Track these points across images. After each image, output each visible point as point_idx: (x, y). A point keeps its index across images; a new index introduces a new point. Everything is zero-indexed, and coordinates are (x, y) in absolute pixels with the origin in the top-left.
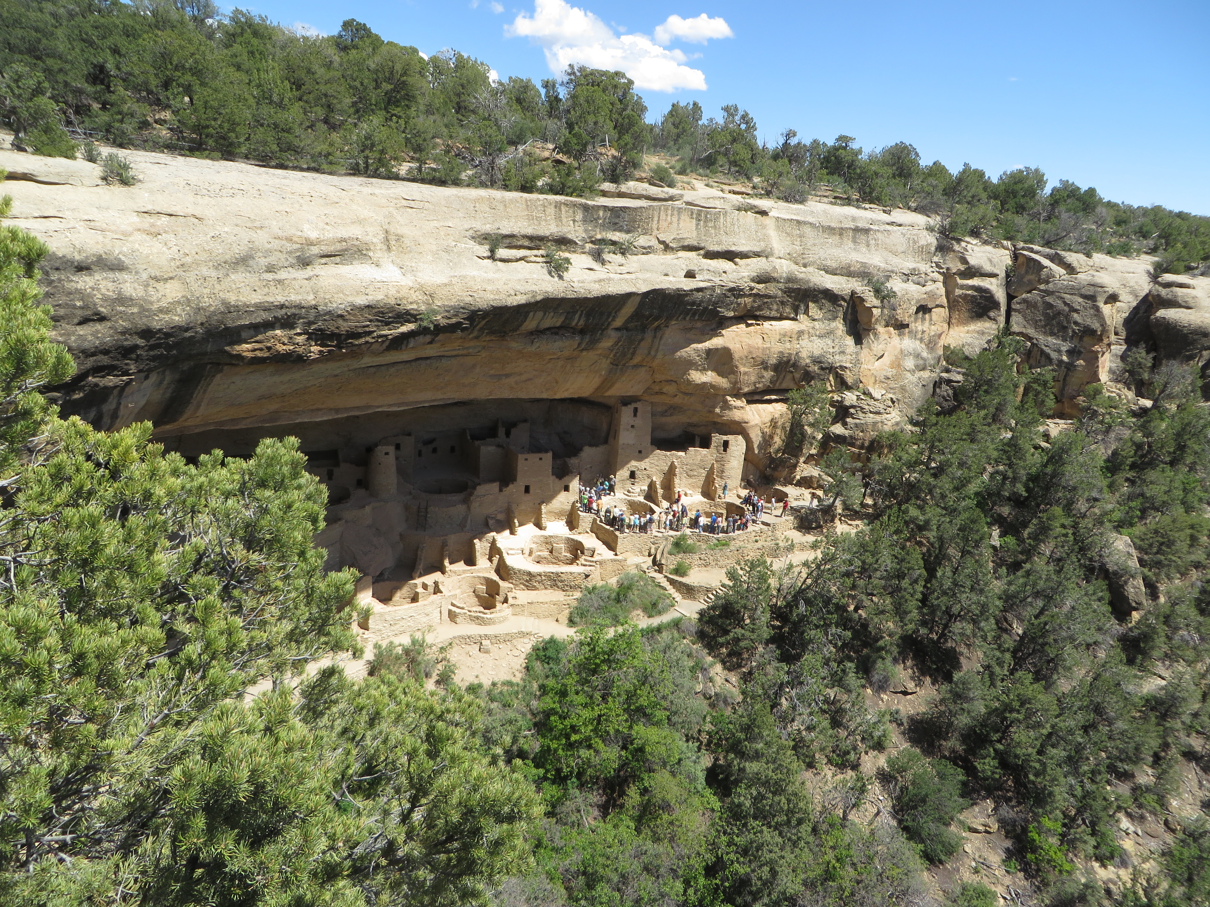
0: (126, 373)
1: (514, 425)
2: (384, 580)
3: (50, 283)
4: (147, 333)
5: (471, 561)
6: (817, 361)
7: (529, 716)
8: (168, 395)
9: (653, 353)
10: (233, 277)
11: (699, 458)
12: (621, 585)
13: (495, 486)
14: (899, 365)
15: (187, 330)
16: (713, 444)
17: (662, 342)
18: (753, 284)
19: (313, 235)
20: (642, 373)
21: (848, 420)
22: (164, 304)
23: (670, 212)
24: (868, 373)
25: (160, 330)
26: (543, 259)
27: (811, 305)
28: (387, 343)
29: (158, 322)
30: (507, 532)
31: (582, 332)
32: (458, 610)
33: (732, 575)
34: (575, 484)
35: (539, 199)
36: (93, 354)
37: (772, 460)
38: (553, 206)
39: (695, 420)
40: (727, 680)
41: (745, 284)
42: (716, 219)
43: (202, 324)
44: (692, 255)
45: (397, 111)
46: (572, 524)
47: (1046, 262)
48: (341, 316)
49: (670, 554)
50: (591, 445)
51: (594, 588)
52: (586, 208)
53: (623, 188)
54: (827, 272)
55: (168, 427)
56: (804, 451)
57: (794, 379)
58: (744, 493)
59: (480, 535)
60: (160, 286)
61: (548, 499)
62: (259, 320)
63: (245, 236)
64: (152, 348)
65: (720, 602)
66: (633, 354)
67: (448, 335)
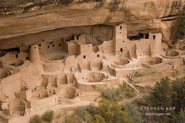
1: (80, 35)
9: (124, 6)
11: (145, 42)
13: (73, 56)
16: (150, 37)
20: (122, 14)
32: (61, 99)
34: (101, 54)
46: (101, 68)
49: (135, 76)
50: (106, 40)
51: (108, 89)
65: (153, 92)
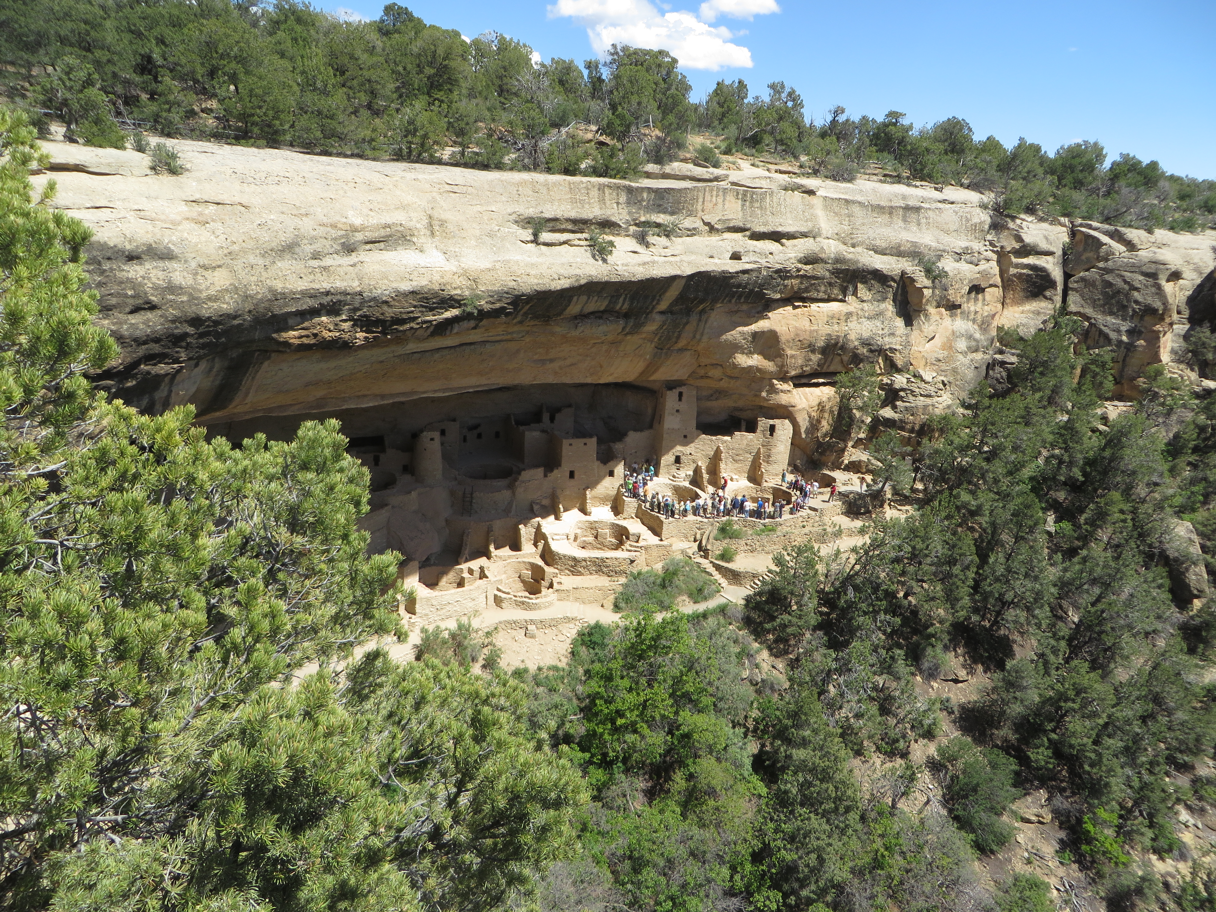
0: (176, 361)
1: (559, 410)
2: (430, 565)
3: (103, 272)
4: (196, 321)
5: (516, 546)
6: (866, 343)
7: (575, 701)
8: (217, 382)
9: (698, 337)
10: (279, 264)
11: (745, 442)
12: (666, 571)
13: (540, 471)
14: (951, 347)
15: (235, 317)
16: (760, 429)
17: (707, 325)
18: (800, 266)
19: (358, 221)
20: (687, 358)
21: (898, 403)
22: (212, 292)
23: (715, 193)
24: (919, 355)
25: (209, 318)
26: (587, 243)
27: (859, 285)
28: (432, 328)
29: (207, 310)
30: (552, 518)
31: (626, 316)
32: (503, 596)
33: (779, 561)
34: (620, 469)
35: (582, 182)
36: (145, 343)
37: (820, 444)
38: (596, 189)
39: (740, 404)
40: (773, 667)
41: (792, 265)
42: (763, 199)
43: (250, 312)
44: (738, 236)
45: (439, 95)
46: (617, 508)
47: (1105, 239)
48: (386, 302)
49: (716, 539)
50: (635, 430)
51: (639, 574)
52: (630, 190)
53: (668, 169)
54: (876, 252)
55: (218, 414)
56: (853, 435)
57: (842, 361)
58: (790, 478)
59: (525, 521)
60: (208, 274)
61: (592, 485)
62: (305, 307)
63: (291, 223)
64: (201, 335)
65: (766, 588)
66: (678, 337)
67: (492, 320)
